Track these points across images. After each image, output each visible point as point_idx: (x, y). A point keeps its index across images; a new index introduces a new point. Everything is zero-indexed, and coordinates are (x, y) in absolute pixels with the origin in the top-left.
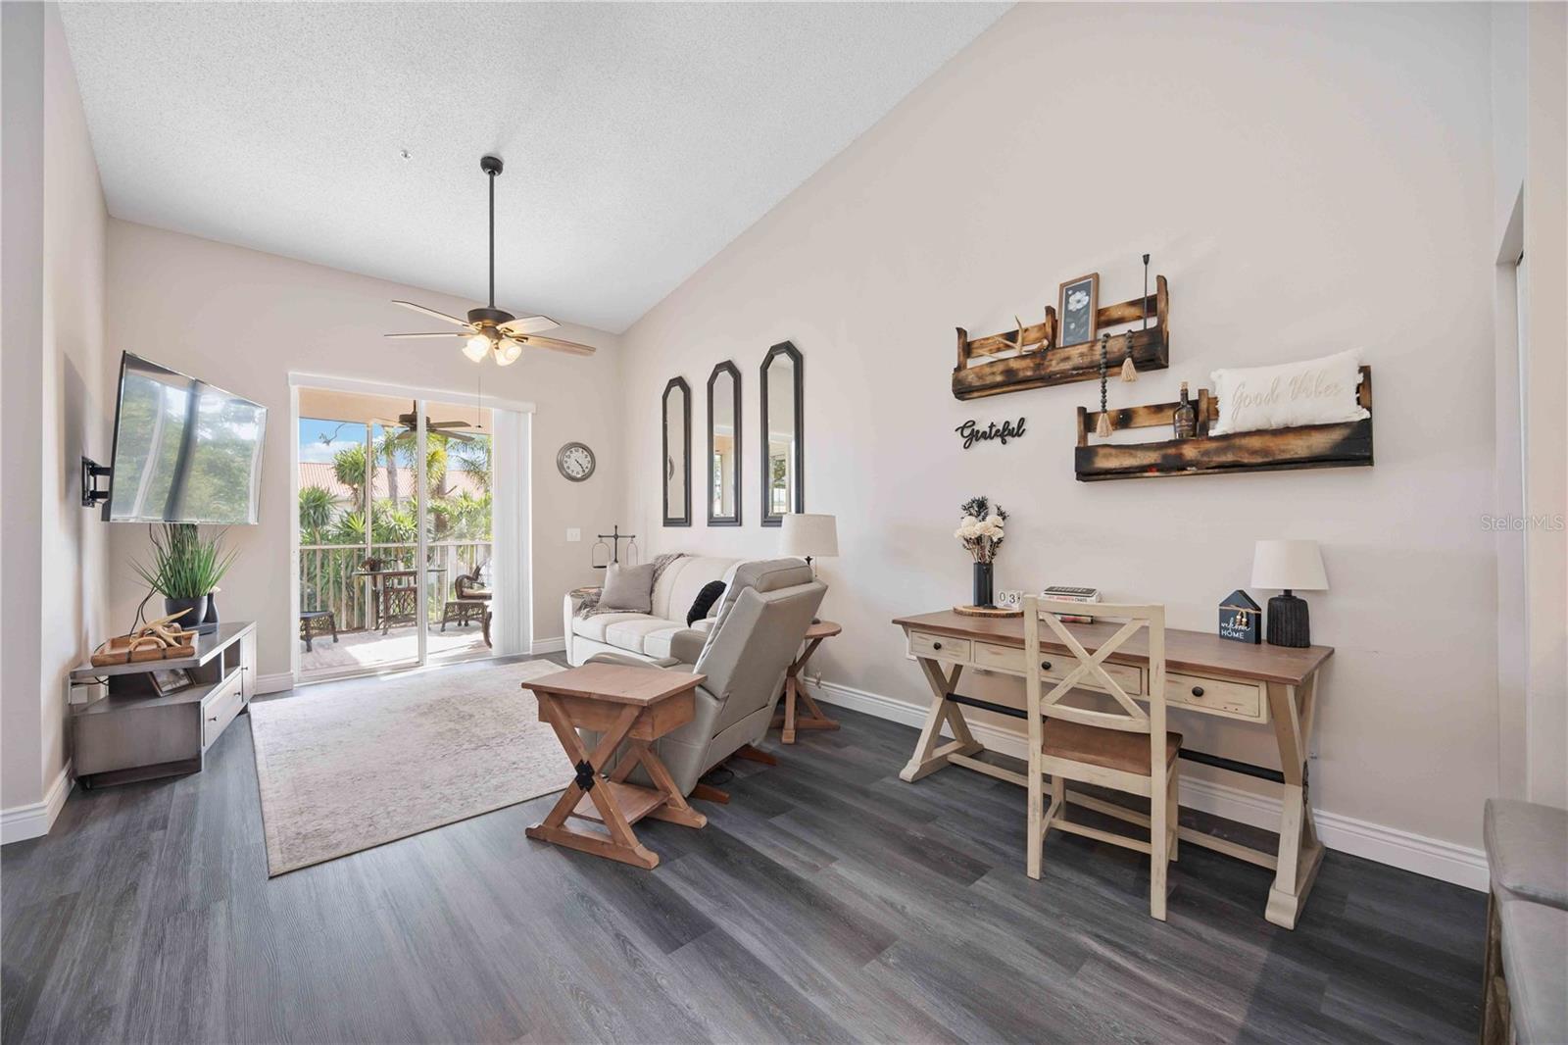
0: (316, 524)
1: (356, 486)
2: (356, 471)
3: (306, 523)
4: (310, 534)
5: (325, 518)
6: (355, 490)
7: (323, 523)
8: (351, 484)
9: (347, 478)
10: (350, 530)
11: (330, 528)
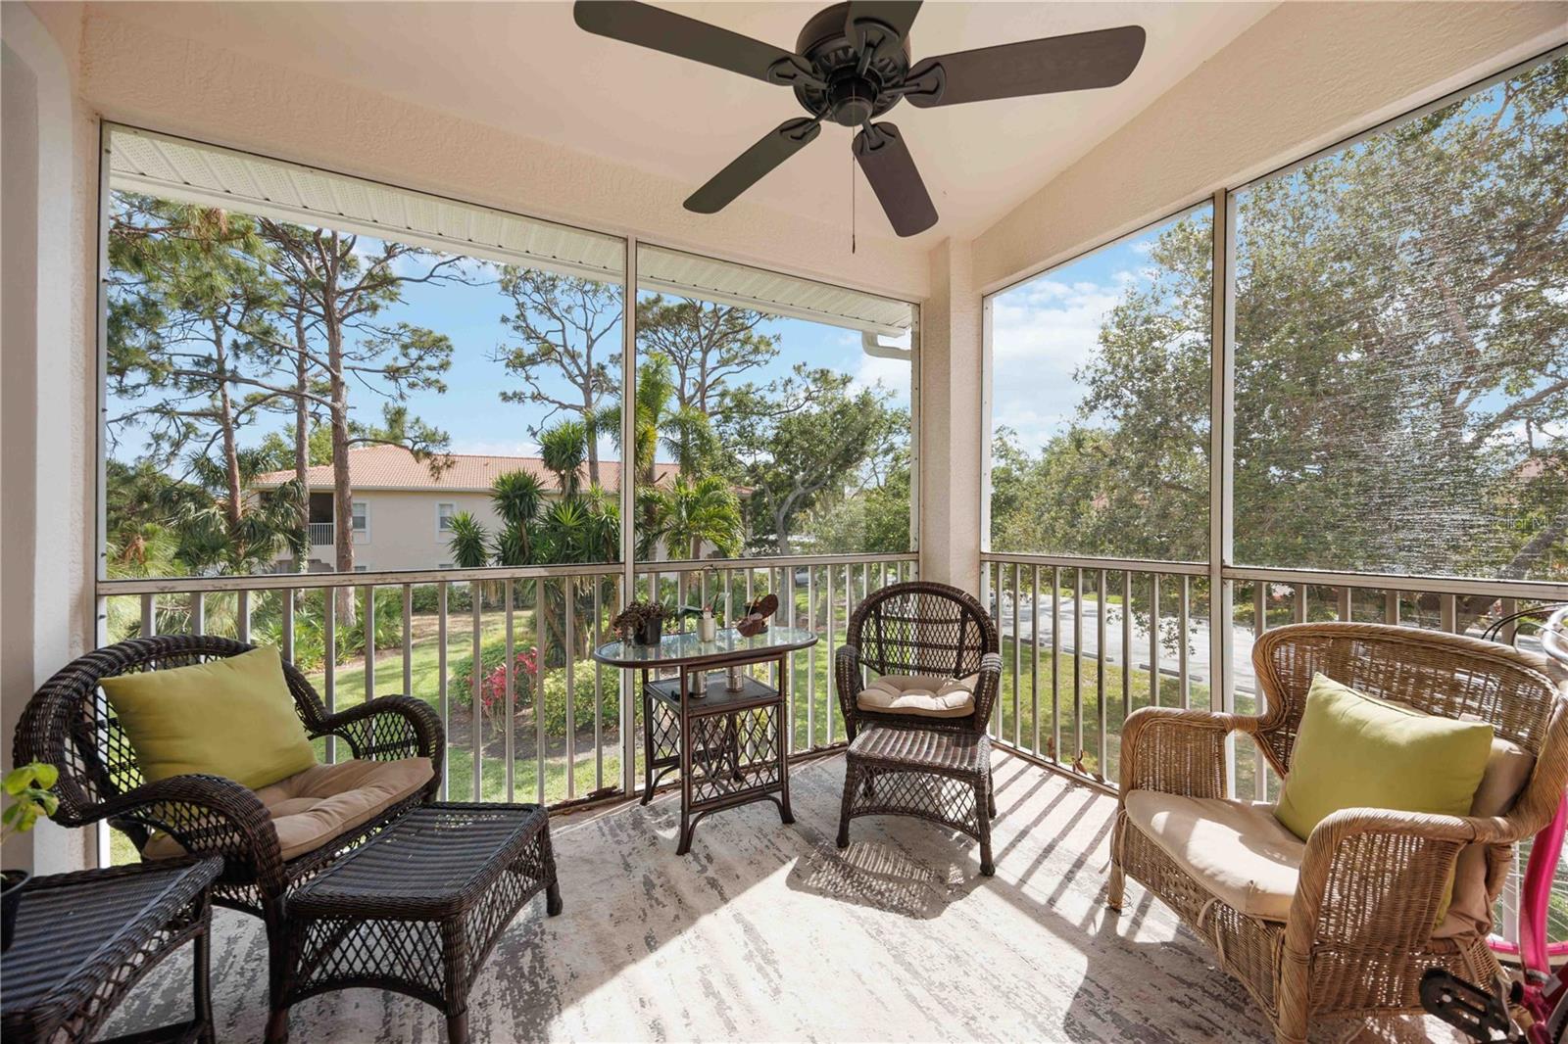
0: (522, 517)
1: (563, 472)
2: (564, 453)
3: (512, 514)
4: (515, 528)
5: (532, 509)
6: (562, 477)
7: (530, 516)
8: (558, 470)
9: (554, 463)
10: (557, 524)
11: (536, 521)
